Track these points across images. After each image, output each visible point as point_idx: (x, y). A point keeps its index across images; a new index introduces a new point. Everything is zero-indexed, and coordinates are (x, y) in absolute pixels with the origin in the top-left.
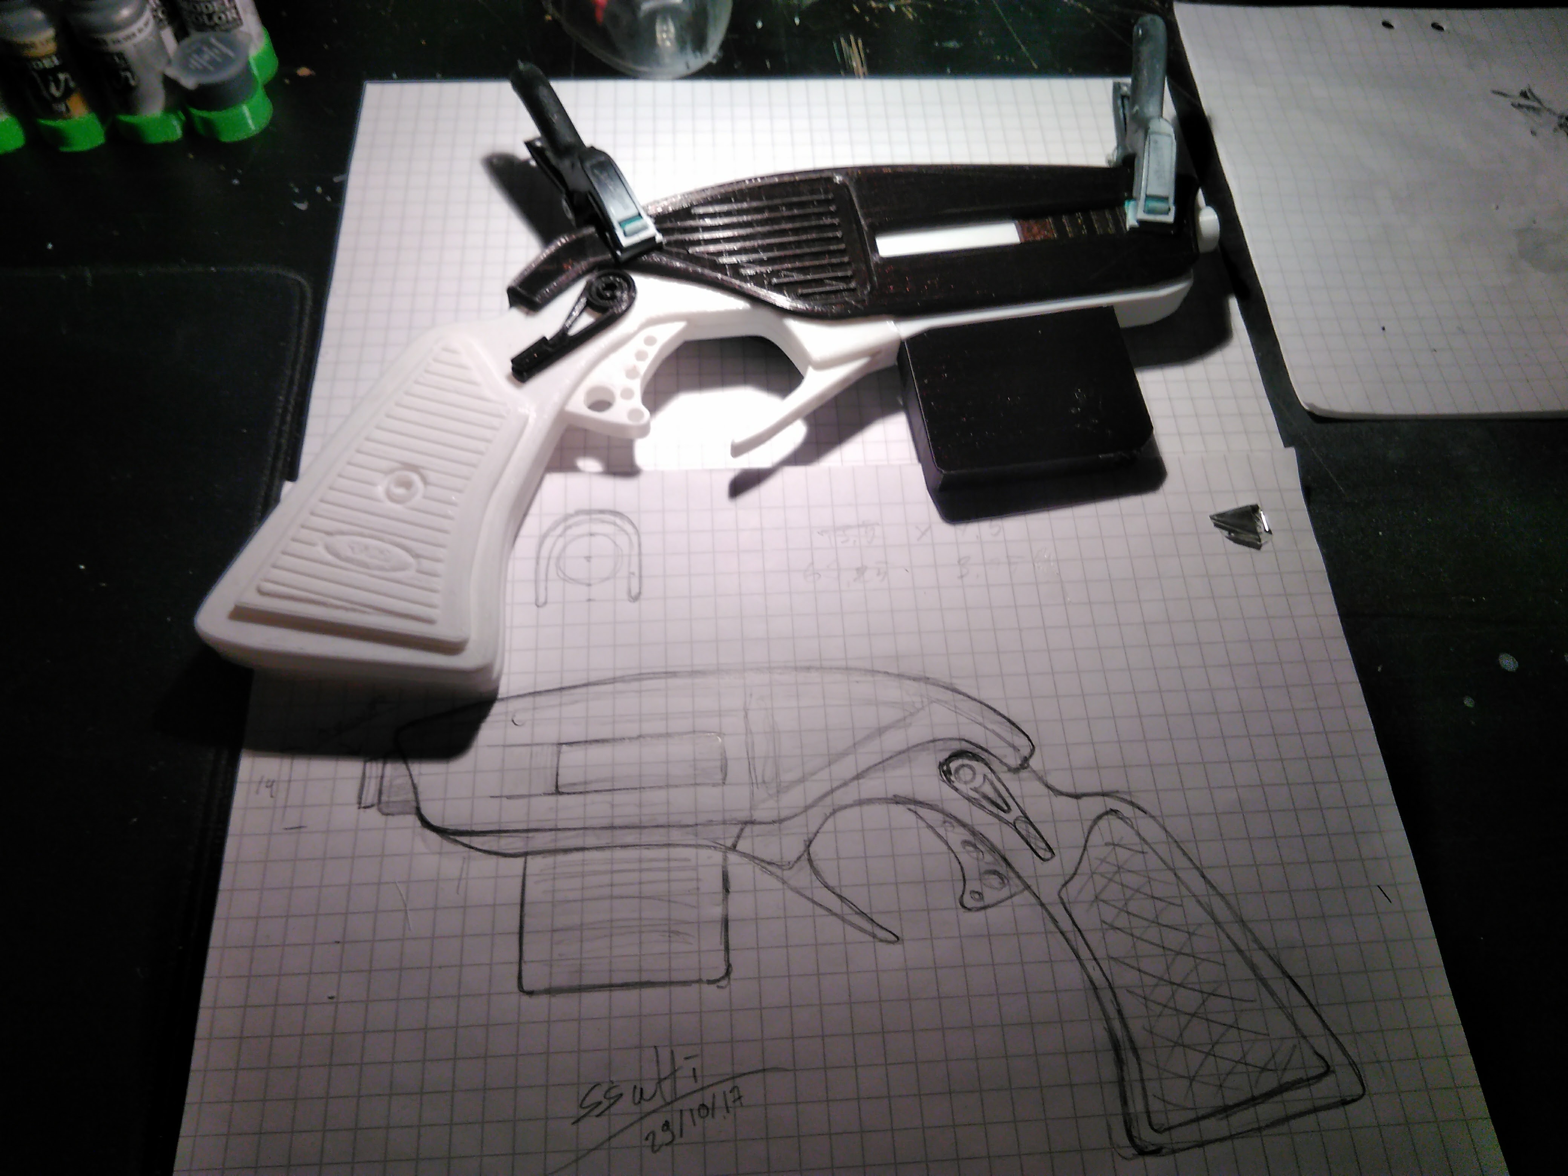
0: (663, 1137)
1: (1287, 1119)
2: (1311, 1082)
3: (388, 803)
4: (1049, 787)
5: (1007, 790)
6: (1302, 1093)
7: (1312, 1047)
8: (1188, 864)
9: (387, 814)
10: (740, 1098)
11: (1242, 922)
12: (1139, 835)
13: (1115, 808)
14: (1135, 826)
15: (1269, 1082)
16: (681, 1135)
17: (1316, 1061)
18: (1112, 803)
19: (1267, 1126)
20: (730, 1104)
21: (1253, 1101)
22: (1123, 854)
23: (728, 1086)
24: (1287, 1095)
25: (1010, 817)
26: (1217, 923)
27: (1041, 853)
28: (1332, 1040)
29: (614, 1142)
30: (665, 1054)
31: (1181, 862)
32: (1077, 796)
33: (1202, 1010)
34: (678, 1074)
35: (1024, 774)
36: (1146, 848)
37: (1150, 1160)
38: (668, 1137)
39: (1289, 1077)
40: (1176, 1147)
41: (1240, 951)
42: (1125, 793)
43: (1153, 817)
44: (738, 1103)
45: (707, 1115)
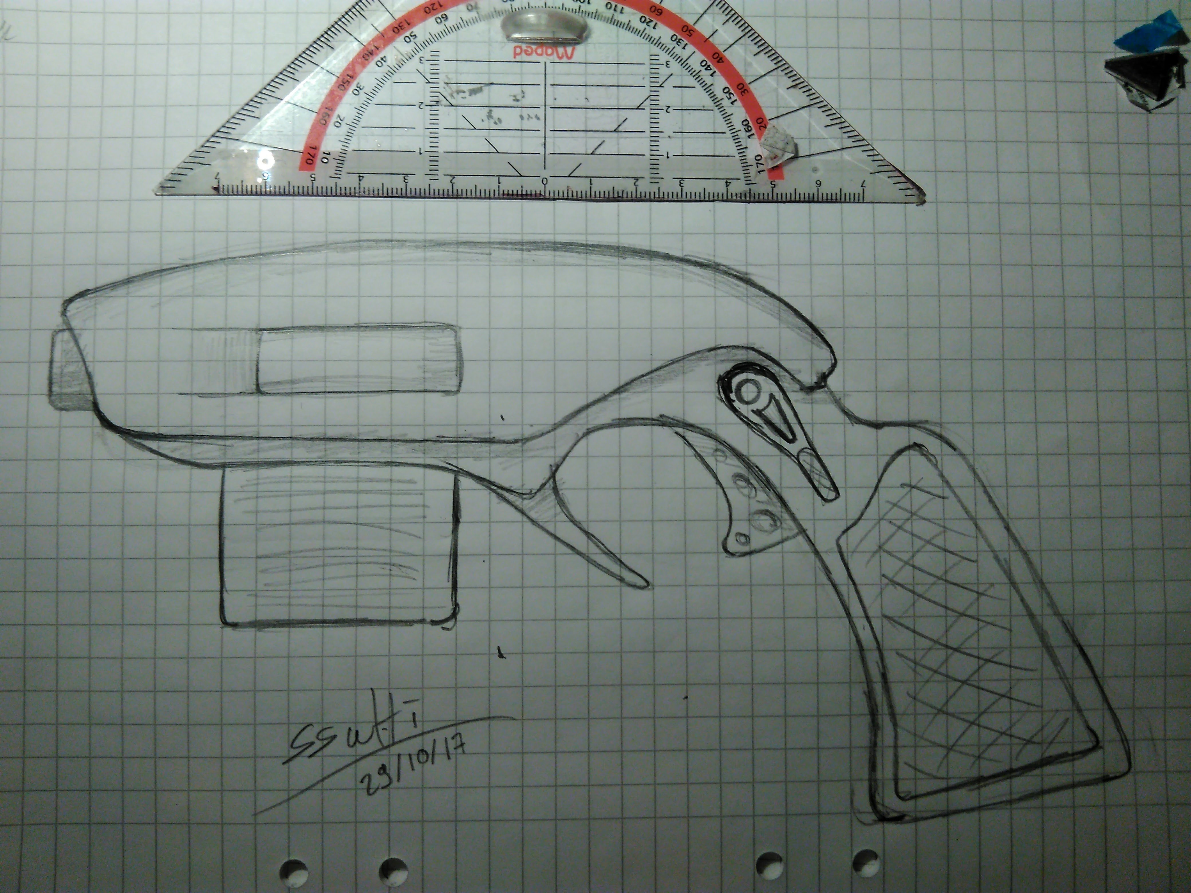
0: (379, 780)
1: (1043, 792)
2: (1076, 756)
3: (60, 395)
4: (846, 413)
5: (796, 415)
6: (1065, 767)
7: (1086, 722)
8: (993, 513)
9: (61, 409)
10: (462, 745)
11: (1041, 584)
12: (942, 475)
13: (919, 442)
14: (939, 466)
15: (1032, 754)
16: (398, 780)
17: (1086, 736)
18: (917, 436)
19: (1020, 799)
20: (451, 750)
21: (1009, 774)
22: (919, 497)
23: (451, 732)
24: (1048, 769)
25: (793, 448)
26: (1013, 583)
27: (824, 492)
28: (1108, 715)
29: (327, 783)
30: (382, 698)
31: (985, 510)
32: (877, 426)
33: (975, 677)
34: (396, 718)
35: (819, 395)
36: (947, 492)
37: (891, 828)
38: (384, 780)
39: (1054, 751)
40: (919, 815)
41: (1031, 615)
42: (936, 423)
43: (962, 455)
44: (460, 750)
45: (427, 761)
